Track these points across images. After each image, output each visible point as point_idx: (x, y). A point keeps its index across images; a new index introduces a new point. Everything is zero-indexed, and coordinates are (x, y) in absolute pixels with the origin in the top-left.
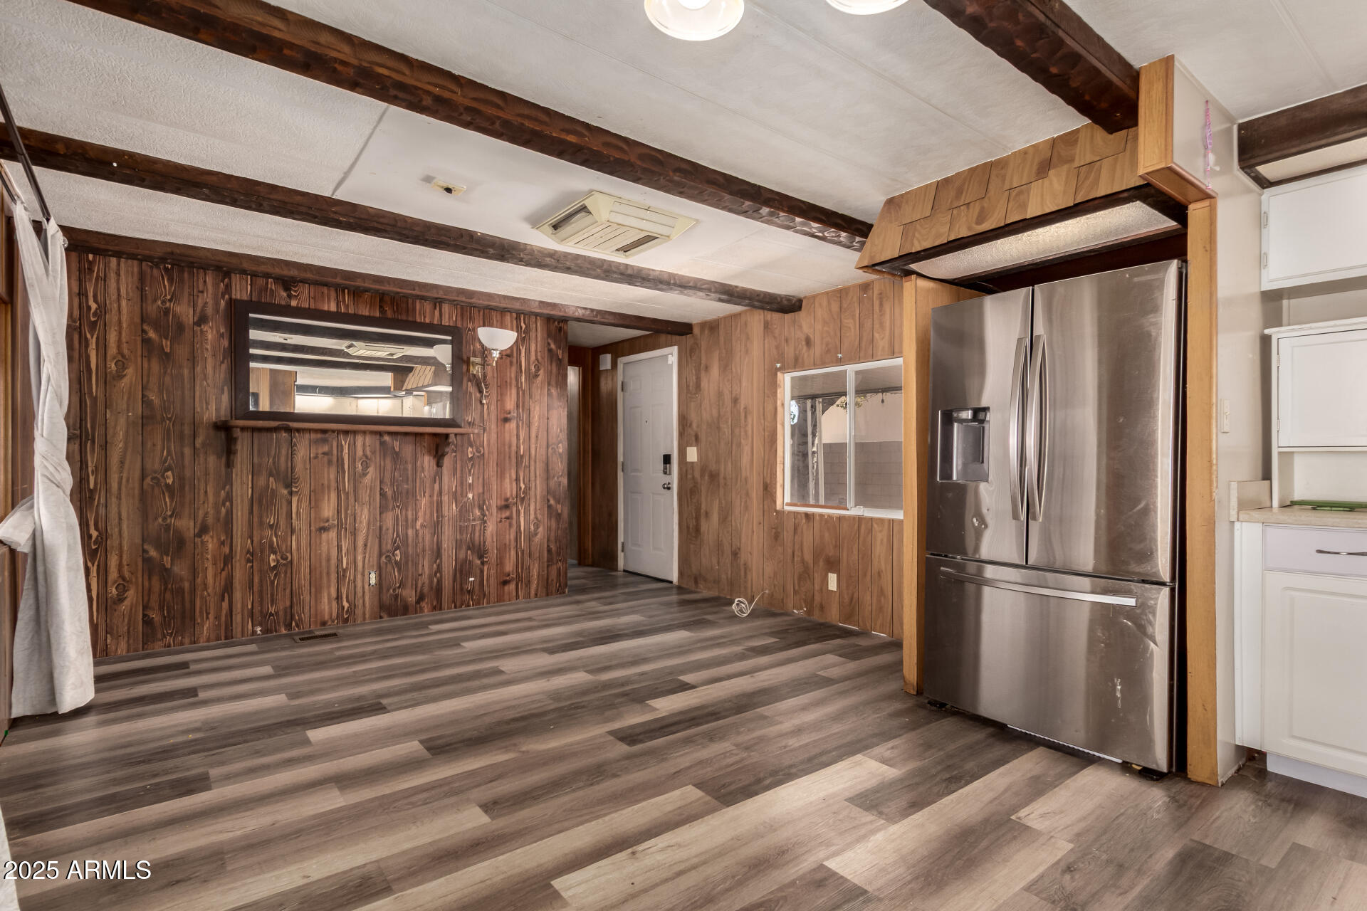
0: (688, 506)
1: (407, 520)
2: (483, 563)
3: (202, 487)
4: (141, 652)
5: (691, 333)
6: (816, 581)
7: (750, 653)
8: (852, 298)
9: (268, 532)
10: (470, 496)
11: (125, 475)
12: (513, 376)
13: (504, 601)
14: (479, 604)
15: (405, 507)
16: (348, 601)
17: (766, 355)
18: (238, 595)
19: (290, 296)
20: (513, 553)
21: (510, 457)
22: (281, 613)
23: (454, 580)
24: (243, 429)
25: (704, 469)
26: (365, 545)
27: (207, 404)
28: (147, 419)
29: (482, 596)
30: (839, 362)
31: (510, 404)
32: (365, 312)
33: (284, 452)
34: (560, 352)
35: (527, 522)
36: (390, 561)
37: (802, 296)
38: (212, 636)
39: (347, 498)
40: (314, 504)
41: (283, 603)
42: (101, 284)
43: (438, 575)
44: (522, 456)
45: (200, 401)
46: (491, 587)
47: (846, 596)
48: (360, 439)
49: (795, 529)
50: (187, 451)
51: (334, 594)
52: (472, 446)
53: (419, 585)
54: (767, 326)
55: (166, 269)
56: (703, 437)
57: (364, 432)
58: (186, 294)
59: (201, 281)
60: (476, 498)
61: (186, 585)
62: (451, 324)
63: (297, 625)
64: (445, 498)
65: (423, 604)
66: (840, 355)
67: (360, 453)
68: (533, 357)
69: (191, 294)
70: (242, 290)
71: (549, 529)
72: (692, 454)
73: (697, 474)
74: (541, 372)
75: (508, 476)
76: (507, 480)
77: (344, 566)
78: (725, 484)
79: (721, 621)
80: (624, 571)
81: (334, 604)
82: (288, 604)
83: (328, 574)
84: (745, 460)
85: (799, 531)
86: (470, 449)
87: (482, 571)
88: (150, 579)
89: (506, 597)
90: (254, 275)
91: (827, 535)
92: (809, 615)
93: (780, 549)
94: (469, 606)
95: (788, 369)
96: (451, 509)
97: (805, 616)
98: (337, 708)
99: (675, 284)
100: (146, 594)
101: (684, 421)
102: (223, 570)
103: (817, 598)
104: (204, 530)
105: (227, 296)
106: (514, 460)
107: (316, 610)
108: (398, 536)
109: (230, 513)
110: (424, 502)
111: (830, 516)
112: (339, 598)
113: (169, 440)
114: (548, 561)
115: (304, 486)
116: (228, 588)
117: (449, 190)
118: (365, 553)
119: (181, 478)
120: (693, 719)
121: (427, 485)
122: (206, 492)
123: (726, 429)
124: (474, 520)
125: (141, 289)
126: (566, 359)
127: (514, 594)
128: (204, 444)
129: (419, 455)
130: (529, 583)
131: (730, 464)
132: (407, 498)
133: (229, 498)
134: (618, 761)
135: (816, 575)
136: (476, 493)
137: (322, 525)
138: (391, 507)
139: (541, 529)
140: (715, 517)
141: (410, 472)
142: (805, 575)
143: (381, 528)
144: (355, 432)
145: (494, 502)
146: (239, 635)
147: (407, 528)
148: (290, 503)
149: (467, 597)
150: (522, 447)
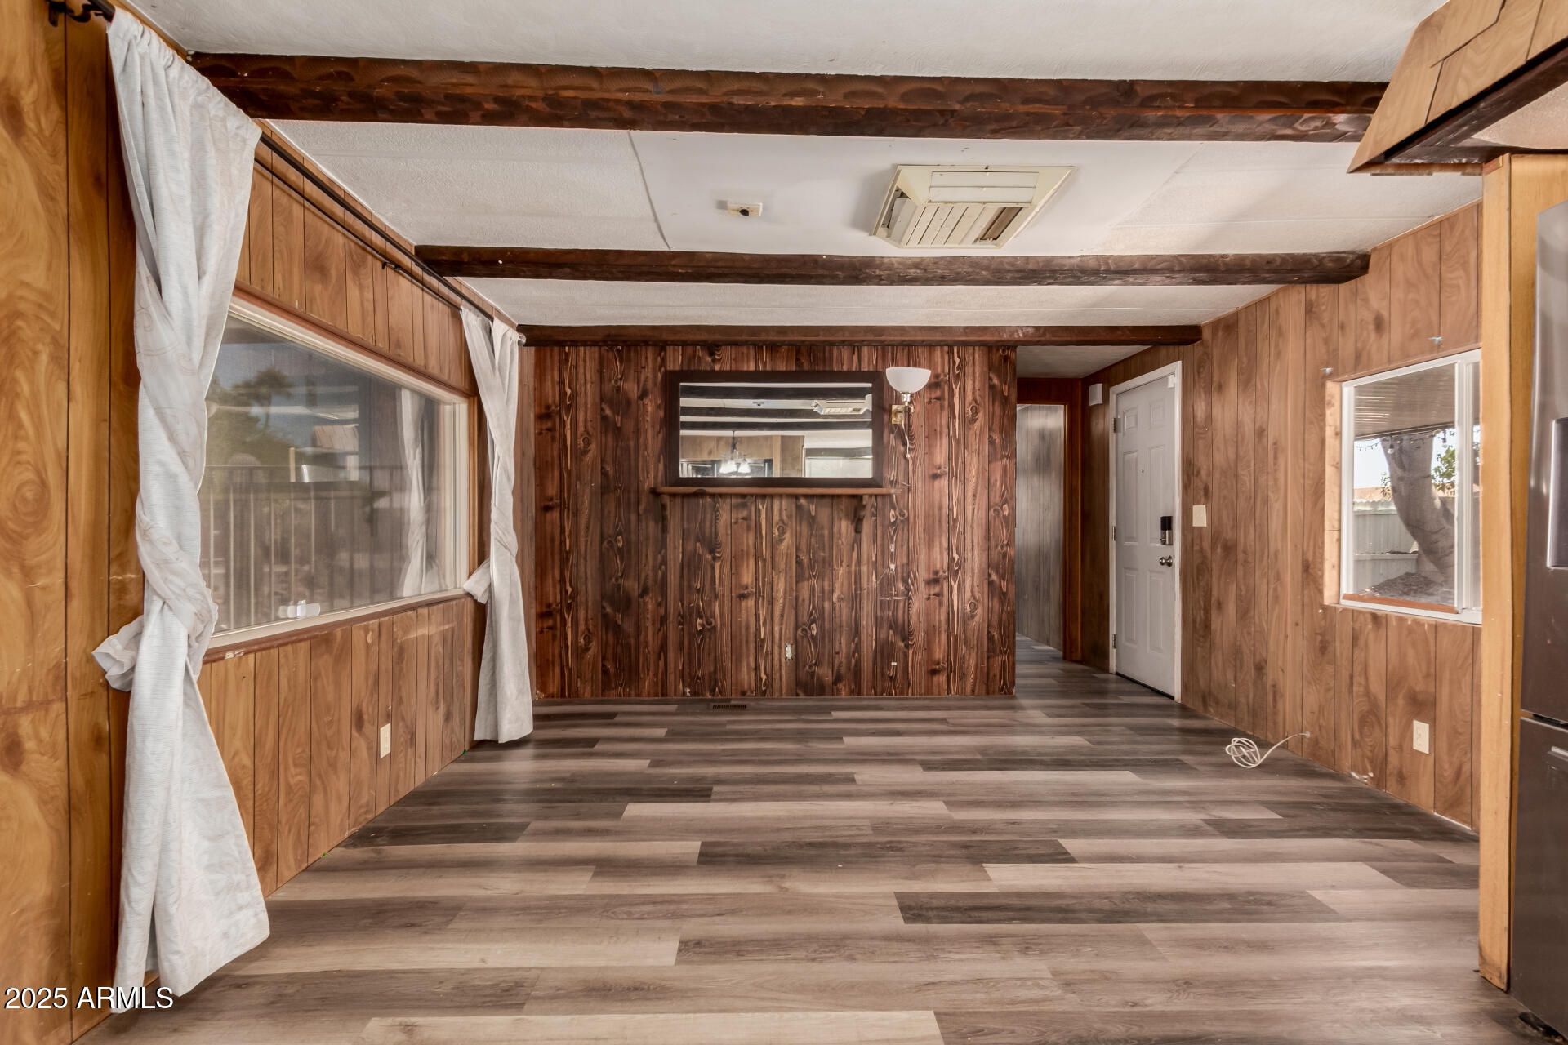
0: (1194, 591)
1: (823, 592)
2: (907, 646)
3: (644, 551)
4: (600, 698)
5: (1200, 339)
6: (1391, 730)
7: (1210, 828)
8: (1463, 231)
9: (695, 597)
10: (892, 566)
11: (589, 539)
12: (944, 422)
13: (932, 694)
14: (902, 694)
15: (821, 577)
16: (765, 673)
17: (1308, 356)
18: (671, 655)
19: (714, 361)
20: (944, 637)
21: (940, 522)
22: (706, 678)
23: (875, 663)
24: (673, 495)
25: (1215, 538)
26: (782, 616)
27: (648, 473)
28: (605, 489)
29: (906, 686)
30: (1437, 350)
31: (940, 456)
32: (781, 367)
33: (709, 516)
34: (1005, 388)
35: (962, 600)
36: (806, 635)
37: (1366, 247)
38: (652, 692)
39: (764, 566)
40: (735, 572)
41: (709, 668)
42: (574, 371)
43: (857, 655)
44: (955, 521)
45: (643, 470)
46: (917, 676)
47: (1446, 766)
48: (776, 503)
49: (1355, 639)
50: (633, 517)
51: (752, 665)
52: (894, 509)
53: (836, 666)
54: (1310, 309)
55: (618, 350)
56: (1215, 489)
57: (781, 496)
58: (632, 372)
59: (643, 357)
60: (899, 569)
61: (632, 641)
62: (871, 369)
63: (720, 692)
64: (864, 569)
65: (840, 686)
66: (1438, 339)
67: (776, 518)
68: (969, 398)
69: (636, 371)
70: (675, 360)
71: (991, 611)
72: (1201, 516)
73: (1206, 545)
74: (980, 415)
75: (937, 543)
76: (937, 549)
77: (762, 636)
78: (1246, 561)
79: (1202, 768)
80: (1118, 674)
81: (753, 674)
82: (712, 669)
83: (747, 642)
84: (1275, 524)
85: (1362, 642)
86: (892, 512)
87: (906, 656)
88: (606, 633)
89: (935, 690)
90: (684, 344)
91: (1411, 653)
92: (1378, 786)
93: (1330, 669)
94: (891, 694)
95: (1344, 373)
96: (871, 582)
97: (1371, 786)
98: (675, 785)
99: (1108, 271)
100: (604, 645)
101: (1189, 468)
102: (660, 630)
103: (1394, 760)
104: (645, 591)
105: (663, 369)
106: (945, 525)
107: (737, 678)
108: (814, 608)
109: (665, 577)
110: (841, 572)
111: (1417, 622)
112: (757, 668)
113: (620, 507)
114: (989, 651)
115: (726, 552)
116: (663, 648)
117: (745, 212)
118: (782, 624)
119: (628, 542)
120: (1028, 909)
121: (845, 553)
122: (647, 556)
123: (1247, 478)
124: (896, 595)
125: (600, 372)
126: (1014, 395)
127: (945, 687)
128: (645, 511)
129: (836, 520)
130: (964, 675)
131: (1252, 531)
132: (824, 567)
133: (664, 562)
134: (872, 938)
135: (1391, 720)
136: (899, 564)
137: (742, 592)
138: (807, 576)
139: (979, 611)
140: (1231, 609)
141: (826, 539)
142: (1371, 717)
143: (797, 598)
144: (772, 496)
145: (921, 575)
146: (672, 694)
147: (823, 600)
148: (713, 568)
149: (888, 684)
150: (955, 509)
